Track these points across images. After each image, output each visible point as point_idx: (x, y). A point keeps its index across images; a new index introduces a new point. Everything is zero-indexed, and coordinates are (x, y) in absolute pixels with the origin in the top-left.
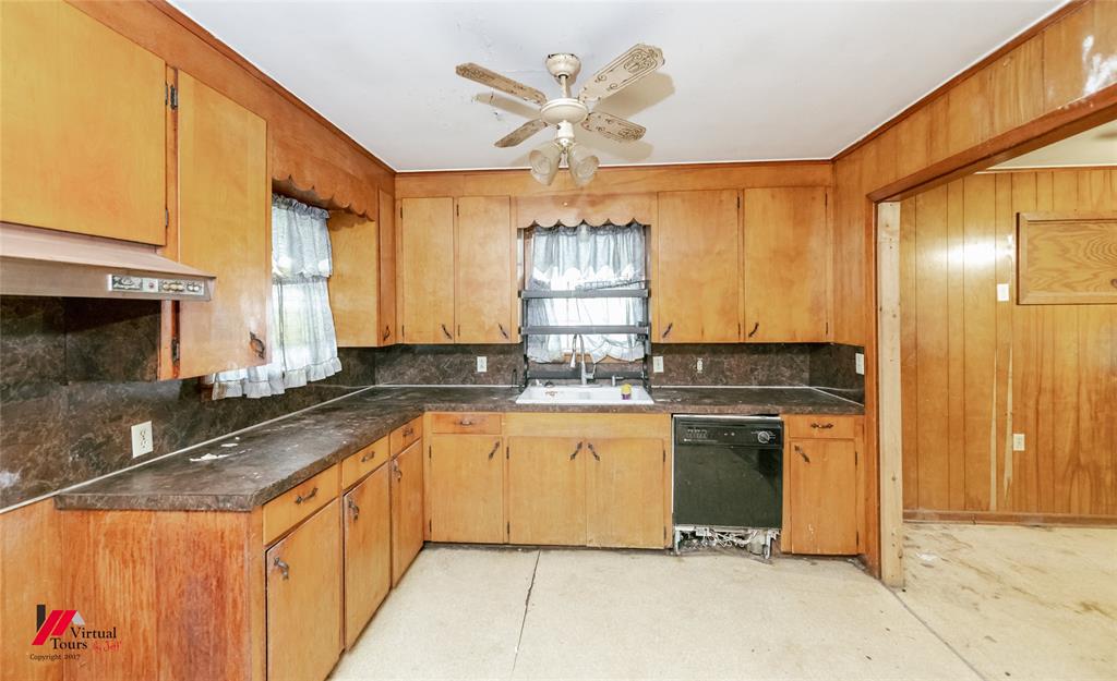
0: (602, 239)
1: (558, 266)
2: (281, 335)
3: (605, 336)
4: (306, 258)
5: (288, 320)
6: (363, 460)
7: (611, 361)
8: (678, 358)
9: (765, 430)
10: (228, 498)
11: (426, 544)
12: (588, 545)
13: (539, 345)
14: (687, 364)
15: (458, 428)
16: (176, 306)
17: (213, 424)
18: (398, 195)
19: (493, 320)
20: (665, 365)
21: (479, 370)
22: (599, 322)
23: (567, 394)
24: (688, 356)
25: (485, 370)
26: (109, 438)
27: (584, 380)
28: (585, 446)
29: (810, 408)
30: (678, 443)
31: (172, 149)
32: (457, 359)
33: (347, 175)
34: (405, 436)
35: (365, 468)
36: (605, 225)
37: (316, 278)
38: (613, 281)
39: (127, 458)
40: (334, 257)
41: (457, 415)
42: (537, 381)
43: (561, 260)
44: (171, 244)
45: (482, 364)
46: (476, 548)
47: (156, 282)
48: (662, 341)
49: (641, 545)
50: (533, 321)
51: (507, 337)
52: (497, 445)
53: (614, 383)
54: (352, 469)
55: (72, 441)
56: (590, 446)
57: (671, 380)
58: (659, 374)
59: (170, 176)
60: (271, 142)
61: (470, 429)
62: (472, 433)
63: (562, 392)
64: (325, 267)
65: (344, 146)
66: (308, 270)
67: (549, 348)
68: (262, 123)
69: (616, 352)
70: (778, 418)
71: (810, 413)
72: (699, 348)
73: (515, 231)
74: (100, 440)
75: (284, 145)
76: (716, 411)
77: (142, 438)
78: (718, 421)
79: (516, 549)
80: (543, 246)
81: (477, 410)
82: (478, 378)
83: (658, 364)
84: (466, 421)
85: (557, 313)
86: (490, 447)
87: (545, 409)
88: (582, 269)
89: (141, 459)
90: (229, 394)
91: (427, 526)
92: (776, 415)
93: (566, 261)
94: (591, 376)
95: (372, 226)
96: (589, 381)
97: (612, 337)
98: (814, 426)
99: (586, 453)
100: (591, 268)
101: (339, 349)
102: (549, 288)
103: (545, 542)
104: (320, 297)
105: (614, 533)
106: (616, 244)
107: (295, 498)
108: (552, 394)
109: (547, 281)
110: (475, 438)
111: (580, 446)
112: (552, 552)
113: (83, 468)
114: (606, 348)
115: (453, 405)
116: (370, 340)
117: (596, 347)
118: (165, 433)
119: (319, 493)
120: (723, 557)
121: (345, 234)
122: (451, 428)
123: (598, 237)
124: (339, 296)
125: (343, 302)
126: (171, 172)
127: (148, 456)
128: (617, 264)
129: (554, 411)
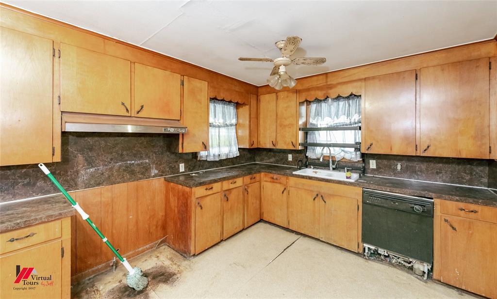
0: (341, 103)
1: (321, 116)
2: (219, 143)
3: (342, 148)
4: (227, 118)
5: (221, 139)
6: (231, 183)
7: (346, 160)
8: (385, 162)
9: (419, 205)
10: (188, 183)
11: (261, 220)
12: (321, 239)
13: (312, 151)
14: (391, 166)
15: (272, 180)
16: (183, 134)
17: (200, 167)
18: (259, 94)
19: (290, 140)
20: (377, 165)
21: (289, 160)
22: (340, 142)
23: (322, 173)
24: (392, 161)
25: (291, 160)
26: (175, 166)
27: (331, 168)
28: (319, 196)
29: (458, 198)
30: (364, 202)
31: (182, 96)
32: (281, 155)
33: (237, 91)
34: (251, 179)
35: (232, 186)
36: (338, 97)
37: (231, 125)
38: (348, 122)
39: (178, 172)
40: (237, 118)
41: (272, 175)
42: (312, 167)
43: (322, 114)
44: (182, 119)
45: (290, 157)
46: (279, 228)
47: (173, 129)
48: (366, 152)
49: (345, 247)
50: (309, 141)
51: (294, 147)
52: (285, 189)
53: (346, 171)
54: (226, 185)
55: (168, 165)
56: (322, 196)
57: (380, 173)
58: (373, 169)
59: (182, 102)
60: (209, 87)
61: (276, 181)
62: (276, 183)
63: (320, 172)
64: (234, 121)
65: (236, 82)
66: (228, 123)
67: (317, 152)
68: (206, 83)
69: (348, 157)
70: (433, 200)
71: (457, 201)
72: (398, 158)
73: (298, 103)
74: (173, 166)
75: (214, 88)
76: (388, 190)
77: (182, 167)
78: (391, 195)
79: (293, 233)
80: (315, 108)
81: (278, 174)
82: (288, 163)
83: (373, 164)
84: (275, 177)
85: (321, 137)
86: (282, 189)
87: (310, 178)
88: (333, 117)
89: (182, 172)
90: (203, 159)
91: (261, 214)
92: (432, 199)
93: (325, 114)
94: (334, 167)
95: (247, 107)
96: (334, 169)
97: (346, 149)
98: (462, 210)
99: (319, 199)
100: (335, 117)
101: (239, 148)
102: (317, 126)
103: (303, 232)
104: (233, 131)
105: (332, 238)
106: (349, 105)
107: (205, 188)
108: (316, 172)
109: (316, 123)
110: (278, 185)
111: (317, 195)
112: (307, 238)
113: (170, 172)
114: (342, 154)
115: (270, 171)
116: (246, 146)
117: (338, 153)
118: (187, 167)
119: (213, 189)
120: (395, 269)
121: (241, 110)
122: (270, 180)
123: (340, 102)
124: (239, 131)
125: (240, 132)
126: (182, 101)
127: (183, 172)
128: (349, 115)
129: (306, 179)
